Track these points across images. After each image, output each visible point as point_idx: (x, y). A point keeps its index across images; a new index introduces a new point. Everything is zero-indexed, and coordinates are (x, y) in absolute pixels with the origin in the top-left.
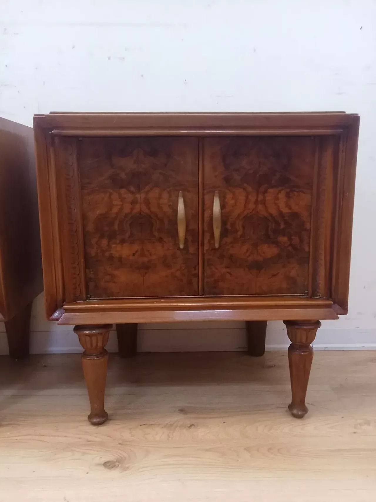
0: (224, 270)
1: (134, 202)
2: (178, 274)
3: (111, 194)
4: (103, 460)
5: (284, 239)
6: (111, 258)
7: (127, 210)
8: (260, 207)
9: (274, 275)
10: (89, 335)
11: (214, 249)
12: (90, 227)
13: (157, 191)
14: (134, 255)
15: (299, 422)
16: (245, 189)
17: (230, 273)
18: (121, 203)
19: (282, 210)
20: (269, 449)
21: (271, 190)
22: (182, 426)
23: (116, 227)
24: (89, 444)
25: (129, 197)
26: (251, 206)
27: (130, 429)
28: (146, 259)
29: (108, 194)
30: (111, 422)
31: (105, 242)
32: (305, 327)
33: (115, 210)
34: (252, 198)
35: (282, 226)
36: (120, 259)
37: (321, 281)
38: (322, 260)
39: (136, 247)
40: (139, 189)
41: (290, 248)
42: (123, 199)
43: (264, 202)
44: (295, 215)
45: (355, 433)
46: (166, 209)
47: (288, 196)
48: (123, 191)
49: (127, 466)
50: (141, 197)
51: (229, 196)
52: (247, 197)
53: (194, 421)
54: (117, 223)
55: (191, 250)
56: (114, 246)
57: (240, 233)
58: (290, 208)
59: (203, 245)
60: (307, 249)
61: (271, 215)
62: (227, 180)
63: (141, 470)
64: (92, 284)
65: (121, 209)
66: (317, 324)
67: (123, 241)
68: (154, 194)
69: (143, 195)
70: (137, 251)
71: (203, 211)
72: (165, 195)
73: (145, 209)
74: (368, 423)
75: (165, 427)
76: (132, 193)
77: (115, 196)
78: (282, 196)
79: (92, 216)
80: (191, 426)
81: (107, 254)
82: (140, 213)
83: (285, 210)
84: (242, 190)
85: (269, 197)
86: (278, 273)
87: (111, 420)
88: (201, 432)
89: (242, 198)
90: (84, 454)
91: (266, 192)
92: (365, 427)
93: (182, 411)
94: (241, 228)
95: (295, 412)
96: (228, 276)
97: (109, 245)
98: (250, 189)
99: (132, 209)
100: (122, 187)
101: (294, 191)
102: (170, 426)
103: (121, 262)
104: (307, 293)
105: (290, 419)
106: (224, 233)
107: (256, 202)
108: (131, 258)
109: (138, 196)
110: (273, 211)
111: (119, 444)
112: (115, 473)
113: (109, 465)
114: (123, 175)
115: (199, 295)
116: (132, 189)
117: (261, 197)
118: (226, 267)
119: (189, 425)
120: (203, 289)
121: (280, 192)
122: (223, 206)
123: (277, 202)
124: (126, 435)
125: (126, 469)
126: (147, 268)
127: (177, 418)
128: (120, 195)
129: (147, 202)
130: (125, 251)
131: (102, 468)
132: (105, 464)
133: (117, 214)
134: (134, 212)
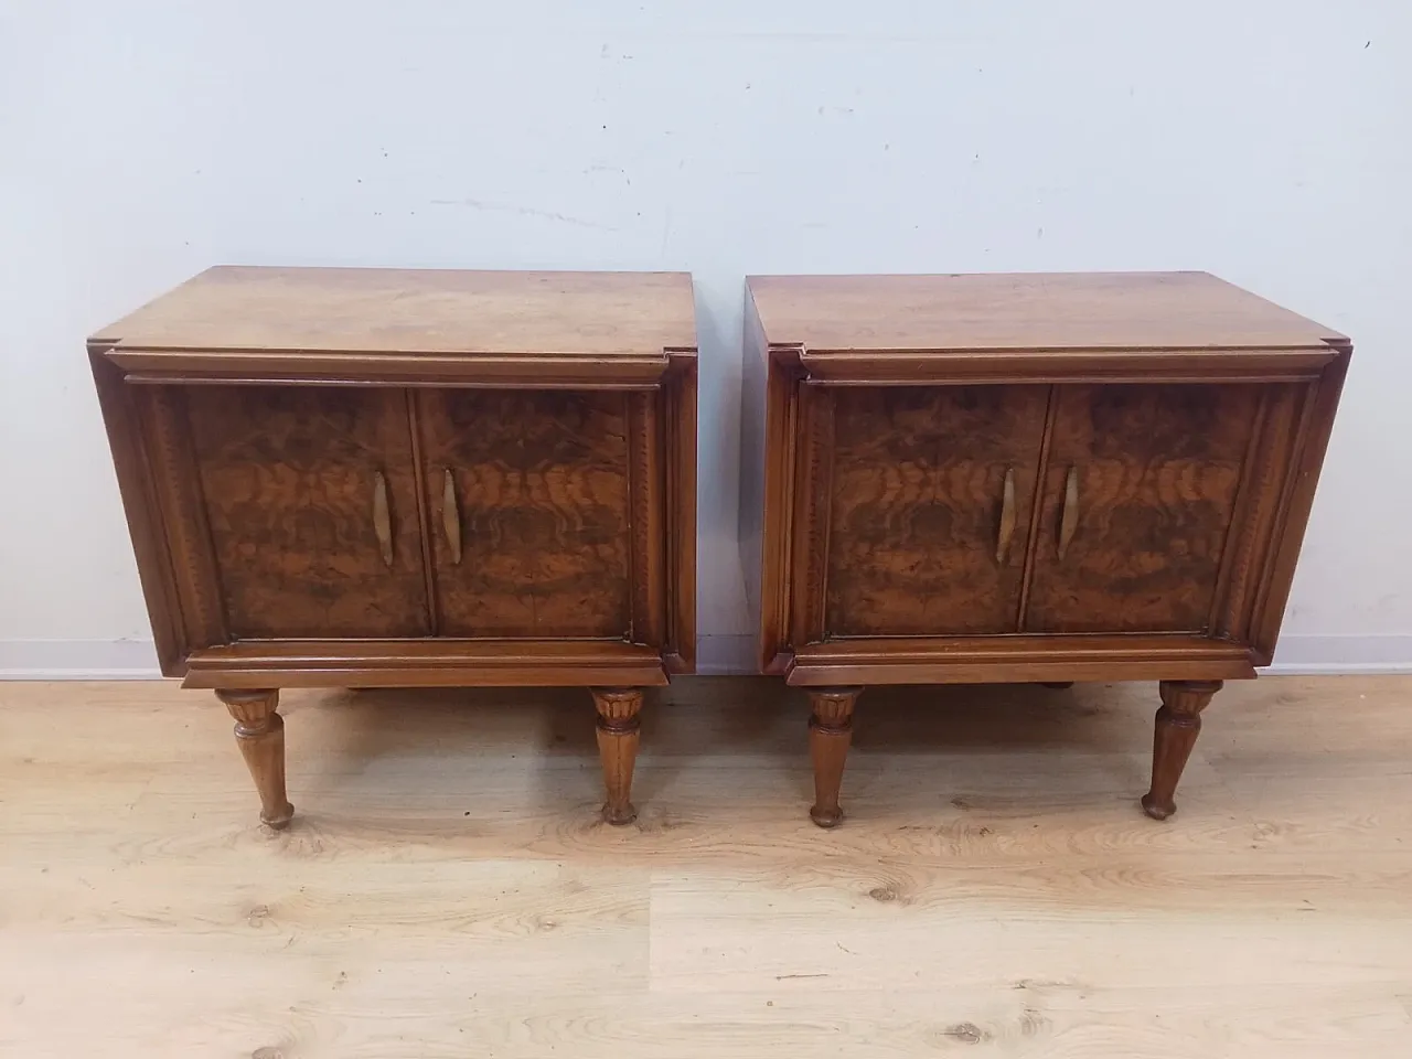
0: (1067, 594)
1: (924, 483)
2: (986, 600)
3: (884, 470)
4: (868, 888)
5: (1179, 544)
6: (872, 573)
7: (910, 496)
8: (1148, 493)
9: (1152, 602)
10: (836, 701)
11: (1056, 560)
12: (843, 525)
13: (967, 465)
14: (912, 568)
15: (1159, 826)
16: (1123, 462)
17: (1076, 599)
18: (901, 485)
19: (1184, 496)
20: (1121, 874)
21: (1170, 464)
22: (968, 832)
23: (887, 525)
24: (832, 860)
25: (914, 475)
26: (1131, 490)
27: (885, 835)
28: (930, 576)
29: (880, 471)
30: (848, 822)
31: (864, 548)
33: (889, 497)
34: (1135, 477)
35: (1180, 522)
36: (887, 575)
37: (1235, 613)
38: (1241, 579)
39: (916, 557)
40: (935, 464)
41: (1188, 558)
42: (904, 480)
43: (1154, 484)
44: (1206, 504)
45: (1254, 847)
46: (980, 496)
47: (1199, 473)
48: (906, 465)
49: (907, 896)
50: (936, 475)
51: (1094, 473)
52: (1125, 475)
53: (985, 823)
54: (888, 518)
55: (1014, 561)
56: (879, 554)
57: (1105, 533)
58: (1199, 494)
59: (1035, 550)
61: (1164, 504)
62: (1096, 449)
63: (931, 904)
64: (834, 615)
65: (899, 497)
66: (1216, 685)
67: (895, 547)
68: (960, 472)
69: (941, 473)
70: (918, 563)
71: (1043, 497)
72: (980, 473)
73: (941, 496)
74: (1276, 830)
75: (940, 832)
76: (924, 469)
77: (892, 473)
78: (1188, 474)
79: (848, 506)
80: (983, 831)
81: (866, 567)
82: (932, 503)
83: (1191, 496)
84: (1117, 463)
85: (1166, 475)
86: (1159, 598)
87: (845, 818)
88: (1003, 843)
89: (1116, 477)
90: (832, 877)
91: (1161, 466)
92: (1271, 837)
93: (959, 803)
94: (1107, 525)
95: (1153, 810)
96: (1072, 602)
97: (871, 553)
98: (1132, 461)
99: (918, 496)
100: (904, 460)
101: (1212, 464)
102: (945, 831)
103: (887, 581)
104: (1206, 631)
106: (1079, 532)
107: (1141, 484)
108: (908, 573)
109: (932, 474)
110: (1168, 497)
111: (880, 861)
112: (893, 908)
113: (881, 895)
114: (909, 440)
115: (1016, 632)
116: (924, 462)
117: (1150, 475)
118: (1071, 589)
119: (979, 830)
120: (1025, 622)
121: (1185, 467)
122: (1081, 491)
123: (1178, 482)
124: (883, 846)
125: (909, 902)
126: (932, 590)
127: (953, 816)
128: (900, 472)
129: (947, 484)
130: (898, 563)
131: (873, 900)
132: (873, 893)
133: (891, 503)
134: (923, 500)
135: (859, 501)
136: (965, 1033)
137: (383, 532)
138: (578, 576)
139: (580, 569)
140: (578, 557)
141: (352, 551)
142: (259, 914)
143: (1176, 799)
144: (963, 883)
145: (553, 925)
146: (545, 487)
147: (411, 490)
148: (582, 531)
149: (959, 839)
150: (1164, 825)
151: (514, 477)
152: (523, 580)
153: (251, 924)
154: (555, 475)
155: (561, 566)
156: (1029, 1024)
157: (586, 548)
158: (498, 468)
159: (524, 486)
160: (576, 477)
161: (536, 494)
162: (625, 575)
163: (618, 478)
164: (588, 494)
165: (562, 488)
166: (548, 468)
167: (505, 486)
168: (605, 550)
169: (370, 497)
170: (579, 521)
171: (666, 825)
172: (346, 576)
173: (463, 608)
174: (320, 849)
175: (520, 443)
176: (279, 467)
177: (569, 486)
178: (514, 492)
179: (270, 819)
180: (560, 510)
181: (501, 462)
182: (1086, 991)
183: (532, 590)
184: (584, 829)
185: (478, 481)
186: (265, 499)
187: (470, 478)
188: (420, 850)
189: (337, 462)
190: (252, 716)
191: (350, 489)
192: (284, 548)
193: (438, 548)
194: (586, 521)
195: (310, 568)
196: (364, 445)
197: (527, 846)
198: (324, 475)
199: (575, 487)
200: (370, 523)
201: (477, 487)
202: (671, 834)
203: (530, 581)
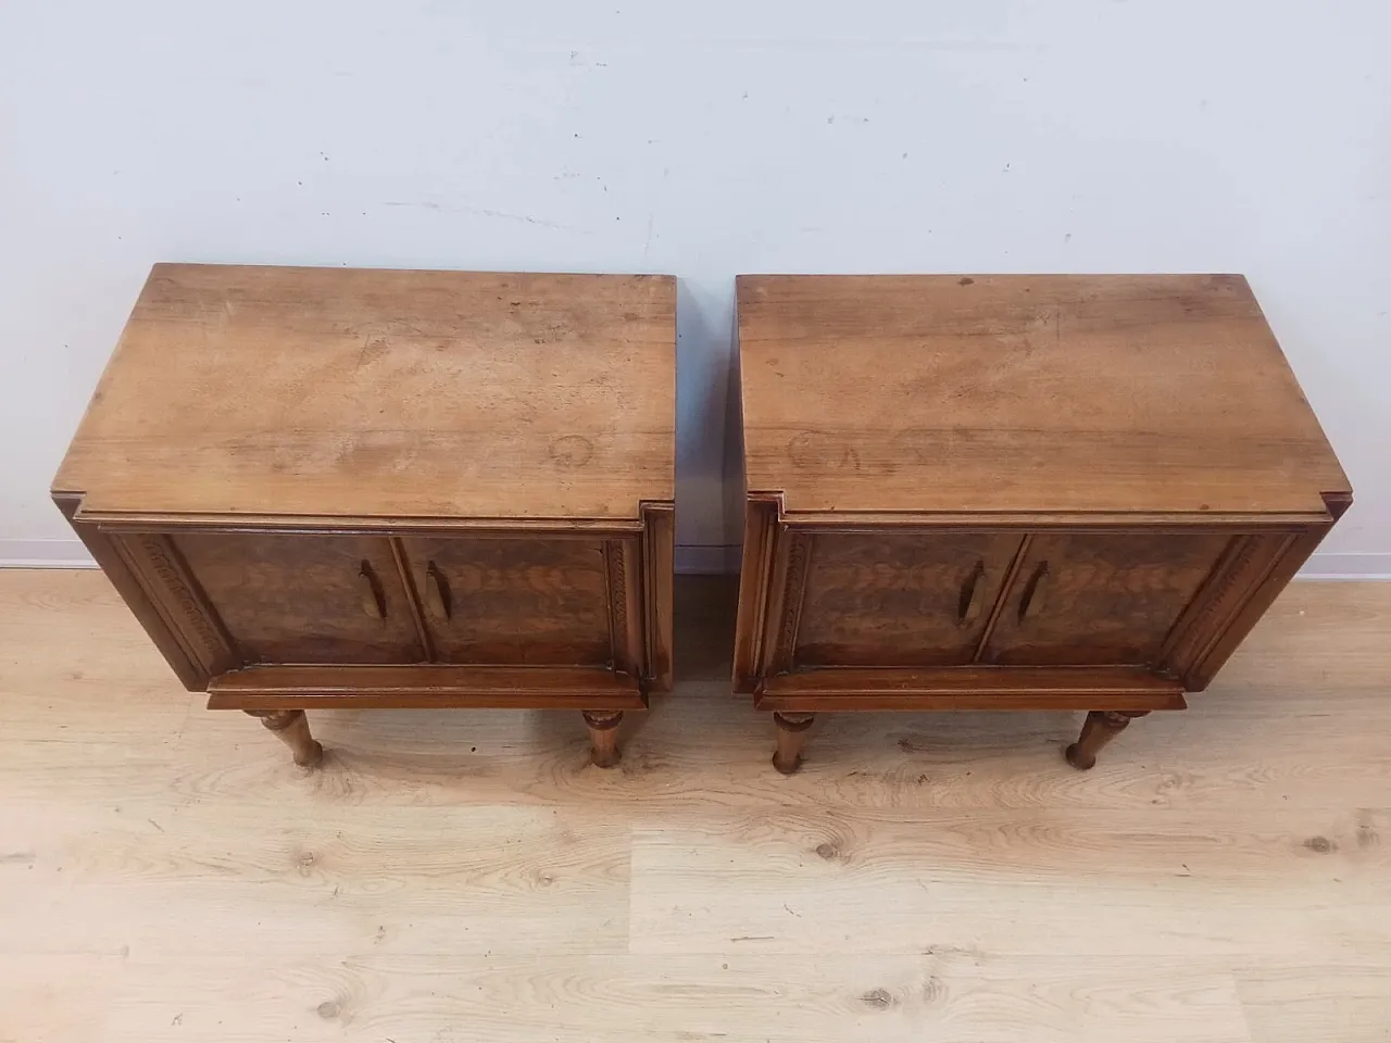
0: (1024, 642)
1: (897, 577)
3: (858, 569)
4: (815, 844)
8: (1115, 584)
12: (815, 601)
13: (941, 566)
15: (1080, 775)
16: (1096, 565)
17: (1032, 646)
18: (874, 578)
19: (1151, 586)
20: (1033, 830)
21: (1142, 566)
22: (910, 780)
23: (858, 602)
24: (788, 810)
25: (888, 572)
26: (1101, 582)
27: (836, 782)
28: (895, 633)
29: (854, 569)
31: (834, 615)
33: (861, 585)
34: (1106, 574)
35: (1143, 602)
36: (855, 631)
39: (885, 621)
40: (910, 565)
42: (878, 574)
43: (1124, 579)
44: (1170, 590)
45: (1155, 802)
46: (949, 585)
47: (1170, 573)
48: (880, 566)
49: (847, 854)
50: (910, 572)
51: (1066, 573)
52: (1096, 573)
53: (925, 769)
54: (860, 597)
55: (978, 625)
56: (848, 619)
58: (1166, 585)
61: (1129, 591)
62: (1070, 557)
63: (867, 863)
65: (872, 584)
67: (864, 615)
68: (933, 571)
69: (915, 571)
70: (884, 625)
72: (953, 572)
73: (913, 585)
74: (1177, 781)
75: (884, 779)
76: (898, 568)
77: (866, 570)
78: (1159, 572)
79: (821, 590)
80: (922, 779)
81: (834, 626)
82: (904, 590)
83: (1157, 586)
84: (1089, 566)
85: (1137, 573)
88: (938, 793)
89: (1087, 574)
90: (786, 830)
91: (1134, 567)
93: (906, 745)
94: (1071, 604)
96: (1027, 649)
97: (840, 619)
98: (1105, 565)
99: (891, 584)
100: (880, 562)
101: (1185, 567)
102: (889, 779)
103: (855, 634)
105: (1066, 767)
107: (1111, 579)
109: (905, 572)
110: (1136, 587)
111: (828, 812)
112: (834, 866)
113: (825, 851)
114: (886, 550)
115: (970, 665)
117: (1121, 573)
118: (1027, 640)
119: (919, 778)
121: (1157, 568)
123: (1147, 578)
124: (834, 796)
125: (848, 859)
126: (895, 641)
127: (899, 762)
128: (874, 569)
129: (919, 578)
130: (865, 624)
131: (818, 857)
132: (819, 849)
133: (864, 589)
134: (895, 587)
135: (833, 587)
136: (878, 999)
138: (562, 631)
139: (563, 626)
140: (559, 619)
141: (346, 617)
142: (307, 862)
144: (898, 839)
145: (550, 880)
146: (525, 579)
147: (396, 580)
148: (564, 605)
149: (899, 787)
151: (494, 573)
152: (509, 633)
153: (301, 872)
154: (534, 572)
155: (545, 624)
156: (930, 990)
157: (568, 615)
158: (479, 567)
159: (505, 578)
160: (555, 573)
161: (517, 583)
162: (605, 629)
163: (596, 575)
164: (568, 584)
165: (542, 578)
166: (527, 567)
167: (486, 578)
168: (586, 616)
170: (560, 599)
171: (646, 767)
173: (456, 649)
174: (349, 789)
176: (264, 565)
177: (549, 579)
178: (495, 582)
180: (541, 592)
181: (481, 564)
182: (981, 957)
184: (575, 772)
185: (461, 575)
186: (256, 584)
187: (452, 573)
188: (435, 793)
192: (281, 613)
194: (567, 599)
197: (527, 790)
198: (309, 570)
199: (555, 579)
201: (460, 579)
202: (650, 776)
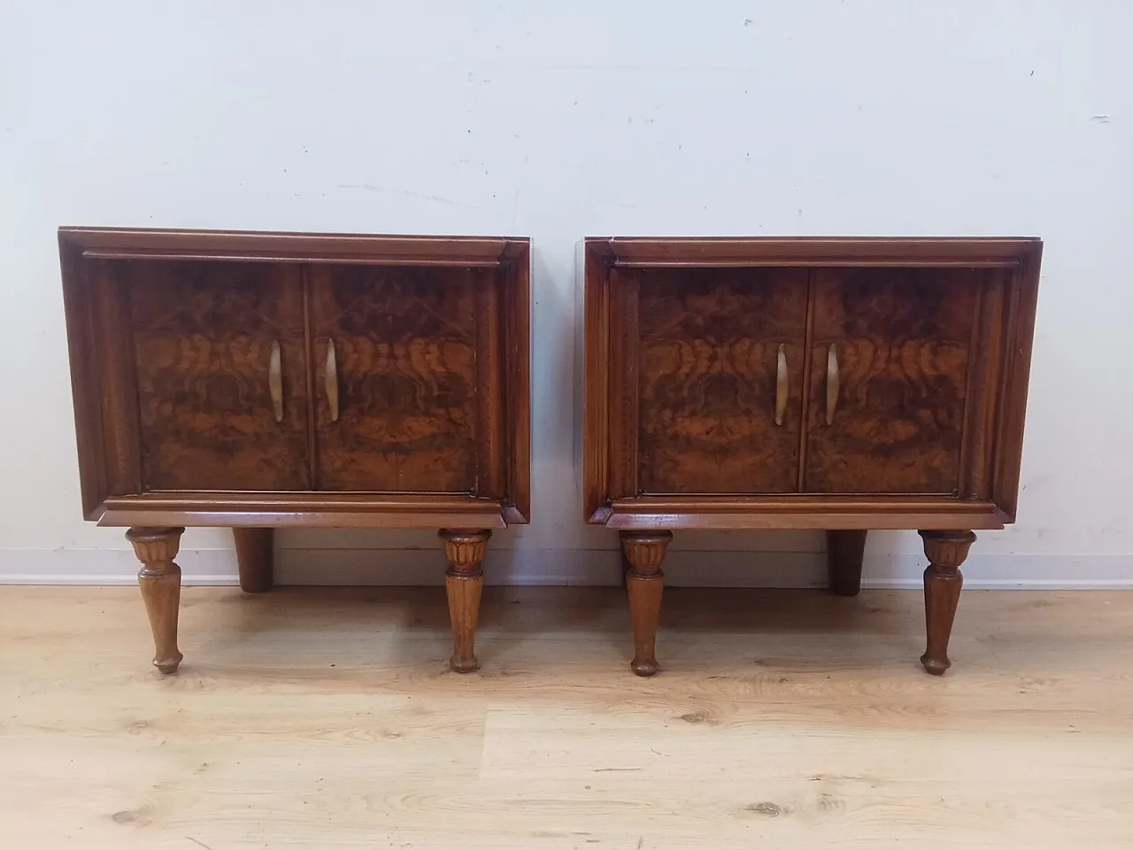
0: (836, 457)
1: (713, 358)
2: (770, 461)
3: (681, 346)
4: (680, 714)
5: (925, 414)
6: (676, 436)
7: (702, 368)
8: (894, 367)
9: (908, 466)
11: (825, 426)
12: (650, 393)
13: (747, 342)
14: (708, 433)
15: (936, 679)
16: (872, 341)
17: (845, 463)
18: (694, 360)
19: (924, 370)
20: (905, 708)
21: (910, 343)
22: (769, 680)
23: (685, 393)
24: (648, 696)
25: (706, 350)
26: (881, 365)
27: (697, 682)
28: (724, 440)
29: (677, 347)
30: (665, 673)
31: (667, 414)
32: (954, 540)
33: (685, 369)
34: (883, 354)
35: (924, 394)
36: (688, 440)
37: (978, 475)
38: (980, 444)
39: (711, 422)
40: (721, 341)
41: (934, 426)
42: (697, 355)
43: (899, 359)
44: (942, 379)
45: (1022, 692)
46: (758, 368)
47: (935, 352)
48: (697, 342)
49: (715, 720)
50: (723, 351)
51: (850, 350)
52: (875, 352)
53: (784, 676)
54: (686, 387)
55: (792, 426)
56: (679, 420)
57: (864, 403)
58: (936, 368)
59: (807, 420)
60: (958, 428)
61: (908, 378)
62: (849, 330)
63: (735, 725)
64: (647, 474)
65: (693, 369)
66: (972, 537)
67: (693, 414)
68: (741, 348)
69: (726, 349)
70: (712, 428)
71: (811, 371)
72: (758, 349)
73: (729, 370)
74: (1041, 682)
75: (744, 680)
76: (713, 346)
77: (686, 350)
78: (925, 351)
79: (654, 376)
80: (782, 681)
81: (669, 431)
82: (721, 375)
83: (929, 371)
84: (867, 342)
85: (908, 352)
86: (914, 462)
87: (661, 671)
88: (799, 687)
89: (868, 354)
90: (649, 707)
91: (902, 345)
92: (1038, 686)
93: (760, 662)
94: (865, 397)
95: (932, 664)
96: (842, 465)
97: (673, 419)
98: (879, 341)
99: (710, 367)
100: (697, 337)
101: (944, 344)
102: (752, 680)
103: (689, 444)
104: (957, 492)
105: (923, 675)
106: (841, 403)
107: (888, 360)
108: (704, 437)
109: (719, 349)
110: (912, 373)
111: (691, 697)
112: (703, 727)
113: (691, 719)
114: (700, 321)
115: (798, 492)
116: (712, 340)
117: (895, 353)
118: (839, 453)
119: (779, 680)
120: (804, 483)
121: (922, 346)
122: (841, 364)
123: (918, 360)
124: (695, 688)
125: (716, 723)
126: (724, 452)
127: (756, 671)
128: (693, 348)
129: (731, 358)
130: (695, 427)
131: (683, 722)
132: (684, 717)
133: (688, 375)
134: (713, 371)
135: (661, 372)
136: (767, 809)
137: (276, 394)
138: (434, 435)
139: (435, 430)
140: (433, 419)
141: (250, 412)
142: (138, 726)
143: (949, 654)
144: (765, 712)
145: (398, 735)
146: (408, 356)
147: (300, 358)
148: (438, 396)
149: (761, 685)
150: (943, 679)
151: (384, 348)
152: (388, 439)
153: (130, 732)
154: (416, 347)
155: (420, 427)
156: (825, 804)
157: (441, 411)
158: (372, 340)
159: (392, 356)
160: (434, 348)
161: (402, 363)
162: (472, 436)
163: (466, 349)
164: (443, 363)
165: (422, 359)
166: (411, 340)
167: (376, 355)
168: (457, 413)
169: (267, 364)
170: (435, 388)
171: (505, 674)
172: (244, 434)
173: (338, 464)
174: (200, 687)
175: (390, 318)
176: (197, 337)
177: (428, 357)
178: (383, 361)
179: (161, 661)
180: (421, 378)
181: (374, 335)
182: (876, 783)
183: (396, 448)
184: (433, 676)
185: (355, 351)
186: (185, 365)
187: (349, 348)
188: (287, 688)
189: (244, 333)
190: (154, 558)
191: (252, 356)
192: (196, 409)
193: (320, 410)
194: (441, 387)
195: (216, 426)
196: (265, 318)
197: (382, 686)
198: (233, 344)
199: (432, 357)
200: (267, 388)
201: (355, 356)
202: (509, 679)
203: (394, 440)
